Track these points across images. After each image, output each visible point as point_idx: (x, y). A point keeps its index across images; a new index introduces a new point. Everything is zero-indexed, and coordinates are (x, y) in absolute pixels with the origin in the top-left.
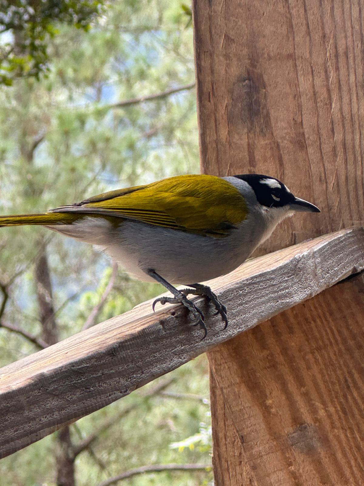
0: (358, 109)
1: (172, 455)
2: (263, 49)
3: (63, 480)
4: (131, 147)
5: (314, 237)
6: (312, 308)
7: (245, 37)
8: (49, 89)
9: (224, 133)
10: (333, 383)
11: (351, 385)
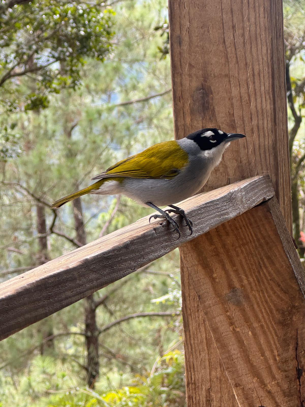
0: (266, 106)
1: (151, 307)
2: (211, 72)
3: (89, 321)
4: (128, 129)
5: (240, 180)
6: (240, 221)
7: (201, 65)
8: (81, 96)
9: (188, 120)
10: (252, 265)
11: (262, 266)
